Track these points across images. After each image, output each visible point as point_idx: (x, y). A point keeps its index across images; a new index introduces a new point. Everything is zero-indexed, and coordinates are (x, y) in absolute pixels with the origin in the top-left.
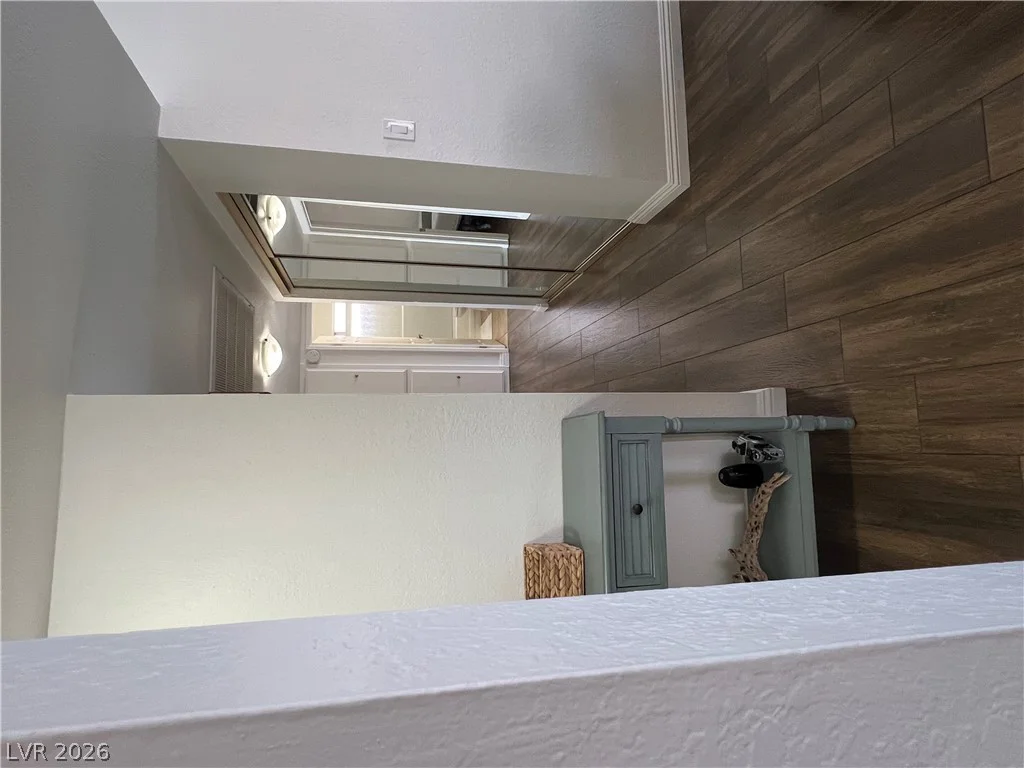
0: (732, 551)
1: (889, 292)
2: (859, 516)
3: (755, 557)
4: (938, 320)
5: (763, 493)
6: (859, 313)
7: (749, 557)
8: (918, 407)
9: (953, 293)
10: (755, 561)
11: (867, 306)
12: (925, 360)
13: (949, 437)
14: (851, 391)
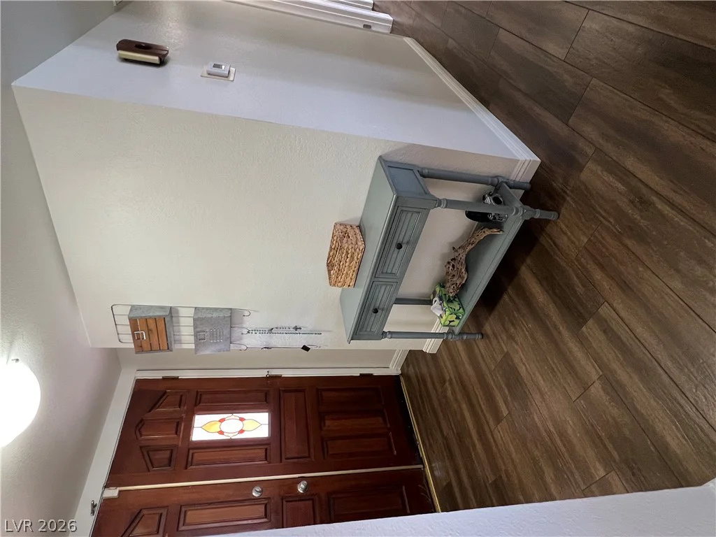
0: (454, 248)
1: (630, 163)
2: (528, 261)
3: (465, 256)
4: (635, 206)
5: (484, 232)
6: (607, 157)
7: (461, 256)
8: (589, 240)
9: (654, 199)
10: (464, 258)
11: (614, 158)
12: (612, 220)
13: (589, 266)
14: (568, 199)
